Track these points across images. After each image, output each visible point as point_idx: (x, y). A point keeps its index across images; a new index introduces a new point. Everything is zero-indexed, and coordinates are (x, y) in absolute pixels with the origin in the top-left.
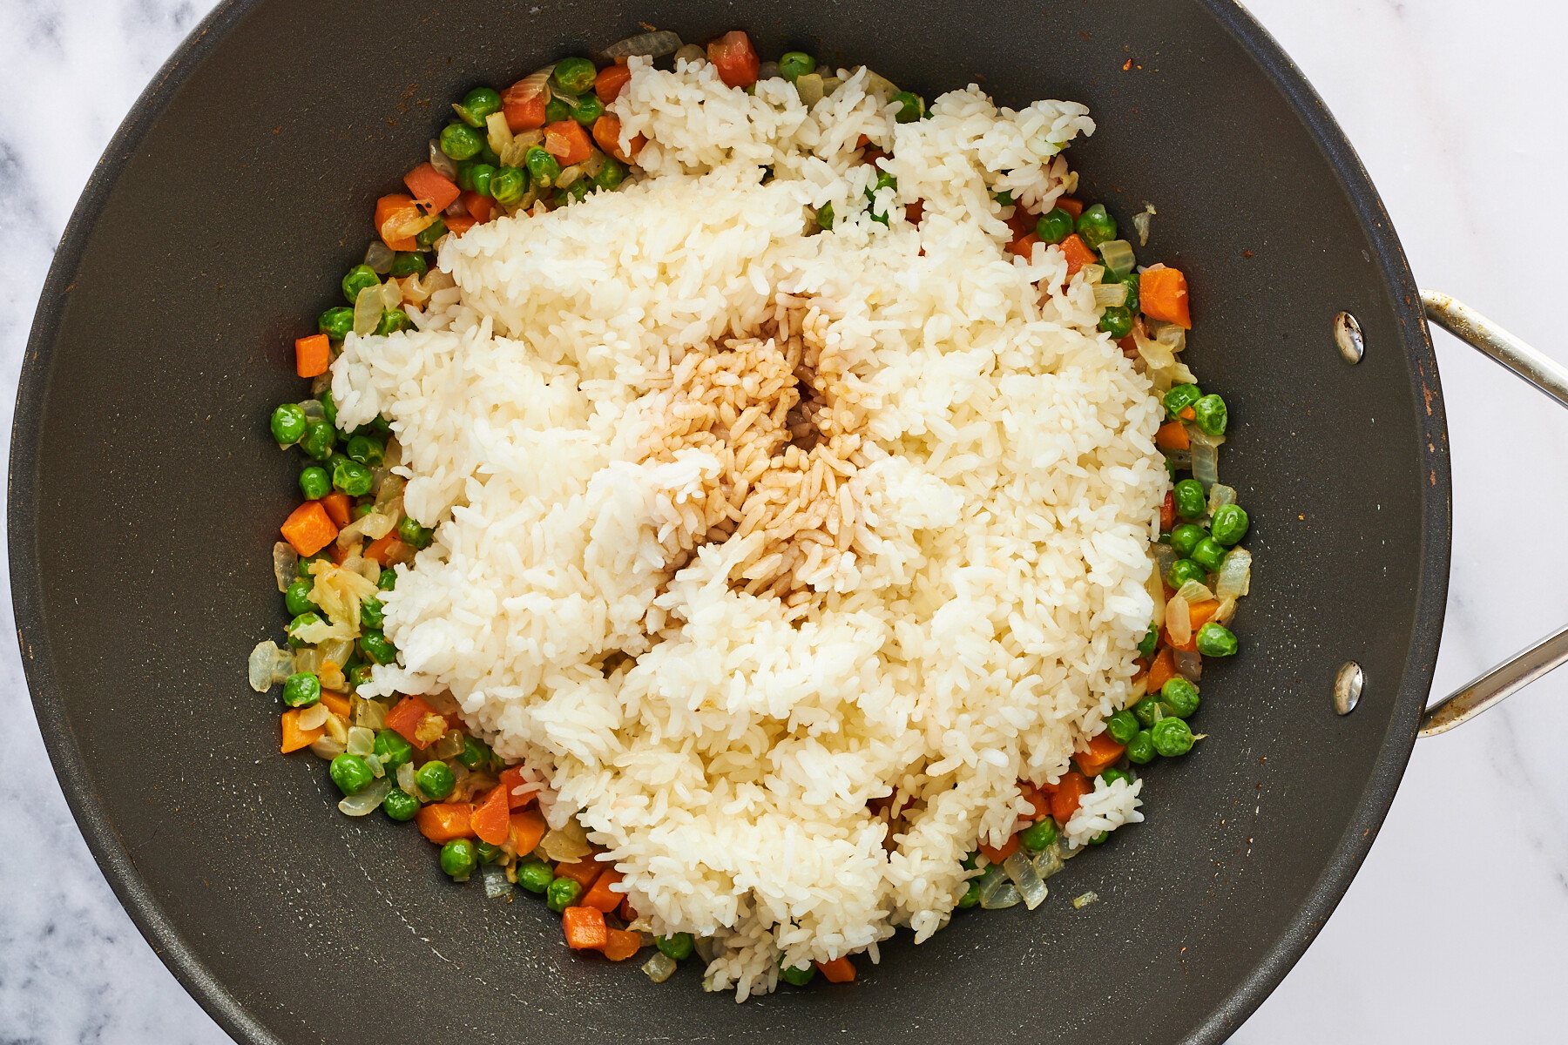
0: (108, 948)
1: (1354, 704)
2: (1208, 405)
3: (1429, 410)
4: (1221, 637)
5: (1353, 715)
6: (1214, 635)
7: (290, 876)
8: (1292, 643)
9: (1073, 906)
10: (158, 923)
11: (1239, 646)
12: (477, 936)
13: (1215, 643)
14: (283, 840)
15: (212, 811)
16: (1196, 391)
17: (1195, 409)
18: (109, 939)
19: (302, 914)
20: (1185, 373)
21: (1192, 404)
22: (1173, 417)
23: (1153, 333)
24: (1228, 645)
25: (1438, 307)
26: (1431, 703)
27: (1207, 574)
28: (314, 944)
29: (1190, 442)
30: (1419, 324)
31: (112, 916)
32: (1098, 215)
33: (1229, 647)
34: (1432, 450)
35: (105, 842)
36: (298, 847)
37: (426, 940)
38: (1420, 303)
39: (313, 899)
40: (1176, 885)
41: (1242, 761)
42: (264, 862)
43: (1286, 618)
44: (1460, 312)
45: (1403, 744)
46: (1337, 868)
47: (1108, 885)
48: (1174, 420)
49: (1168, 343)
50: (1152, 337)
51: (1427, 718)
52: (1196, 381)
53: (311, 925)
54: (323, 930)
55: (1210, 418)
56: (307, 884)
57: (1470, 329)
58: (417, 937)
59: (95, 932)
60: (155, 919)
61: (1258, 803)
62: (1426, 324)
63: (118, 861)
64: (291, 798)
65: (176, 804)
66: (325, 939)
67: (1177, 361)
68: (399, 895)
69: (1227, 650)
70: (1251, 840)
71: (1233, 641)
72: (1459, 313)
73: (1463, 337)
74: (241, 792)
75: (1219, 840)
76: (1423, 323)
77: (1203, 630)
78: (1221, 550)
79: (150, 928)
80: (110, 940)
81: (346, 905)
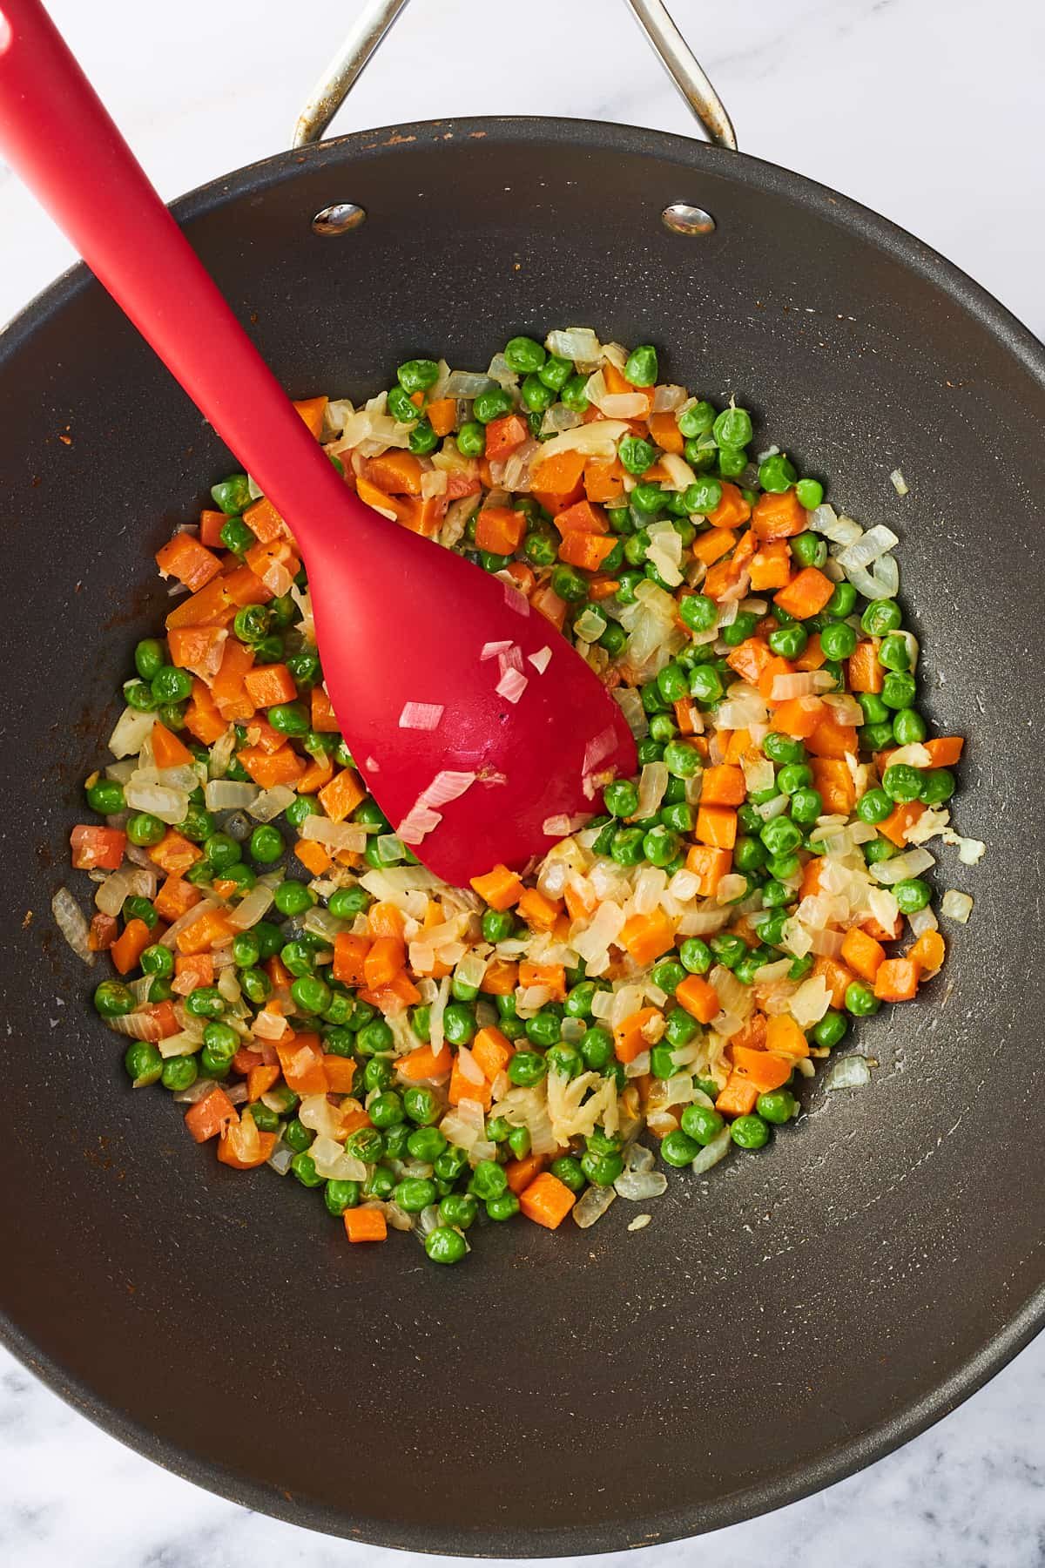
0: (947, 1458)
1: (704, 214)
2: (409, 379)
3: (410, 139)
4: (638, 362)
5: (715, 214)
6: (638, 369)
7: (876, 1276)
8: (643, 275)
9: (905, 495)
10: (923, 1408)
11: (646, 344)
12: (936, 1089)
13: (644, 367)
14: (840, 1284)
15: (811, 1355)
16: (395, 392)
17: (413, 393)
18: (938, 1458)
19: (914, 1264)
20: (377, 403)
21: (408, 396)
22: (422, 414)
23: (336, 434)
24: (646, 354)
25: (308, 129)
26: (703, 137)
27: (576, 376)
28: (944, 1253)
29: (446, 398)
30: (325, 149)
31: (915, 1455)
32: (221, 492)
33: (647, 353)
34: (450, 136)
35: (842, 1461)
36: (847, 1268)
37: (940, 1140)
38: (304, 147)
39: (900, 1253)
40: (884, 392)
41: (761, 326)
42: (863, 1302)
43: (618, 282)
44: (312, 108)
45: (744, 165)
46: (868, 230)
47: (885, 460)
48: (426, 413)
49: (346, 418)
50: (340, 435)
51: (716, 140)
52: (384, 394)
53: (925, 1256)
54: (929, 1243)
55: (421, 377)
56: (883, 1260)
57: (330, 98)
58: (937, 1150)
59: (933, 1472)
60: (919, 1411)
61: (803, 309)
62: (325, 142)
63: (862, 1449)
64: (797, 1275)
65: (805, 1390)
66: (939, 1242)
67: (363, 410)
68: (895, 1168)
69: (651, 356)
70: (840, 316)
71: (641, 349)
72: (314, 108)
73: (338, 105)
74: (792, 1326)
75: (839, 349)
76: (324, 145)
77: (632, 381)
78: (552, 361)
79: (928, 1416)
80: (940, 1456)
81: (905, 1221)
